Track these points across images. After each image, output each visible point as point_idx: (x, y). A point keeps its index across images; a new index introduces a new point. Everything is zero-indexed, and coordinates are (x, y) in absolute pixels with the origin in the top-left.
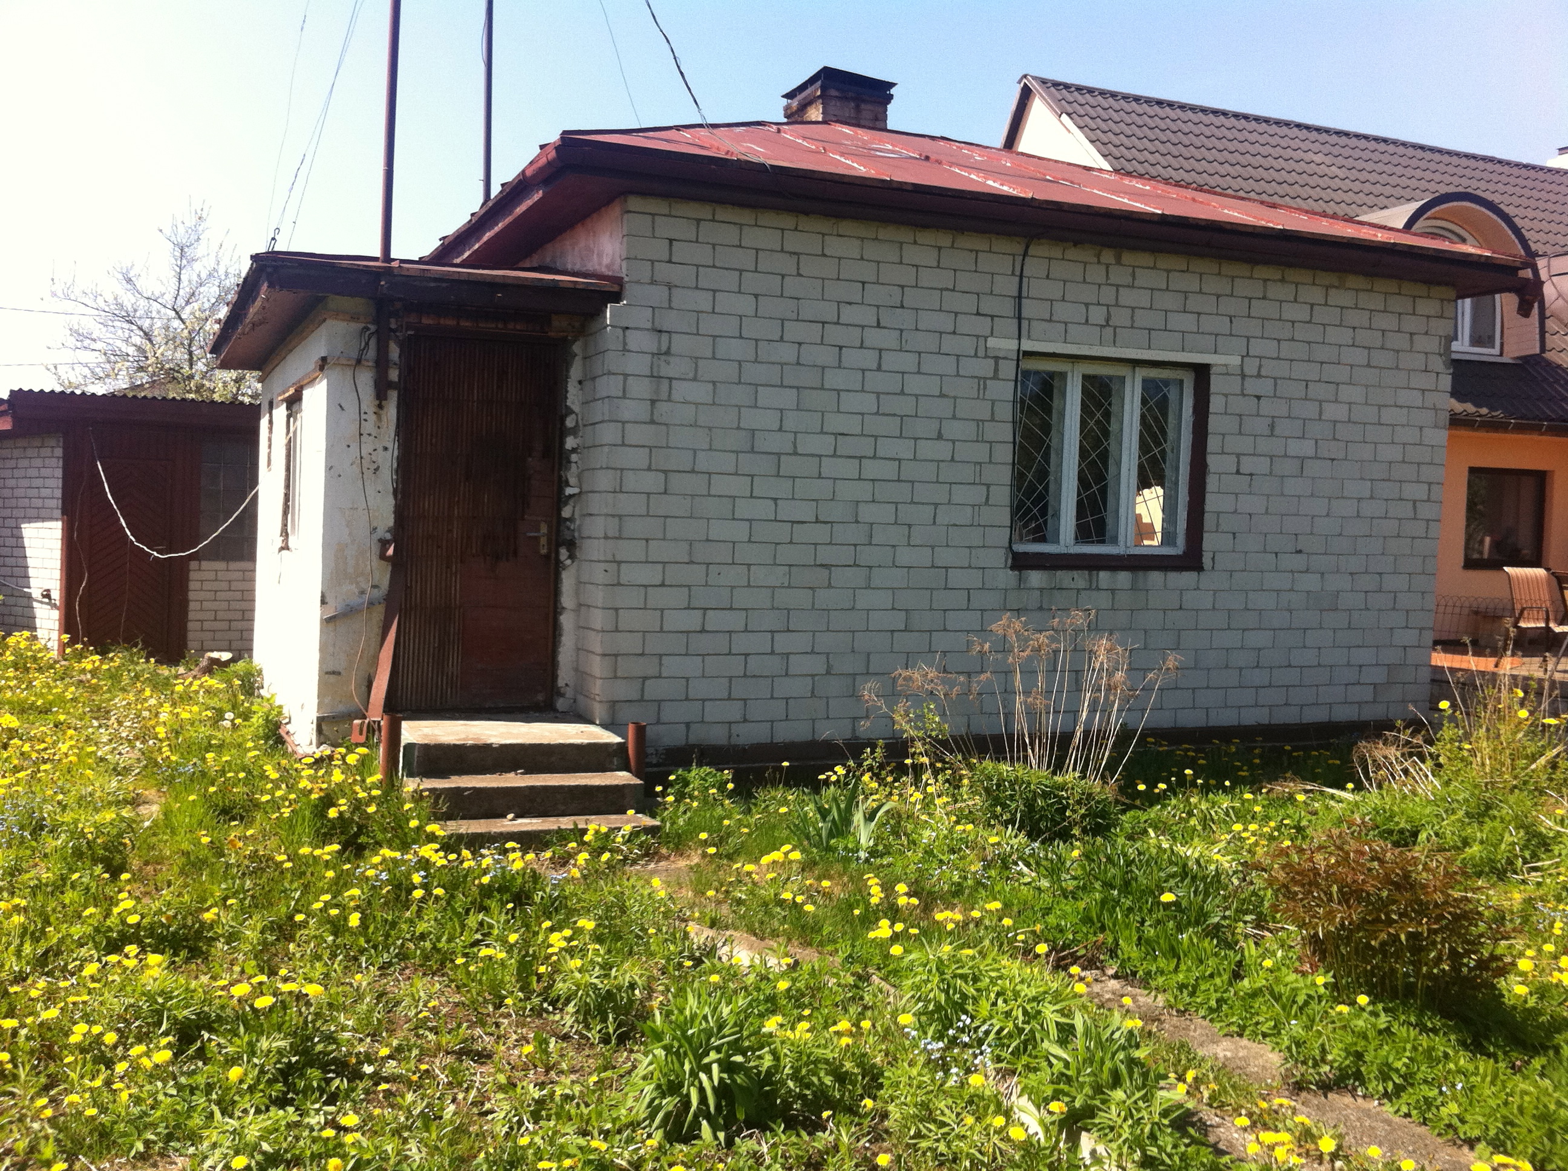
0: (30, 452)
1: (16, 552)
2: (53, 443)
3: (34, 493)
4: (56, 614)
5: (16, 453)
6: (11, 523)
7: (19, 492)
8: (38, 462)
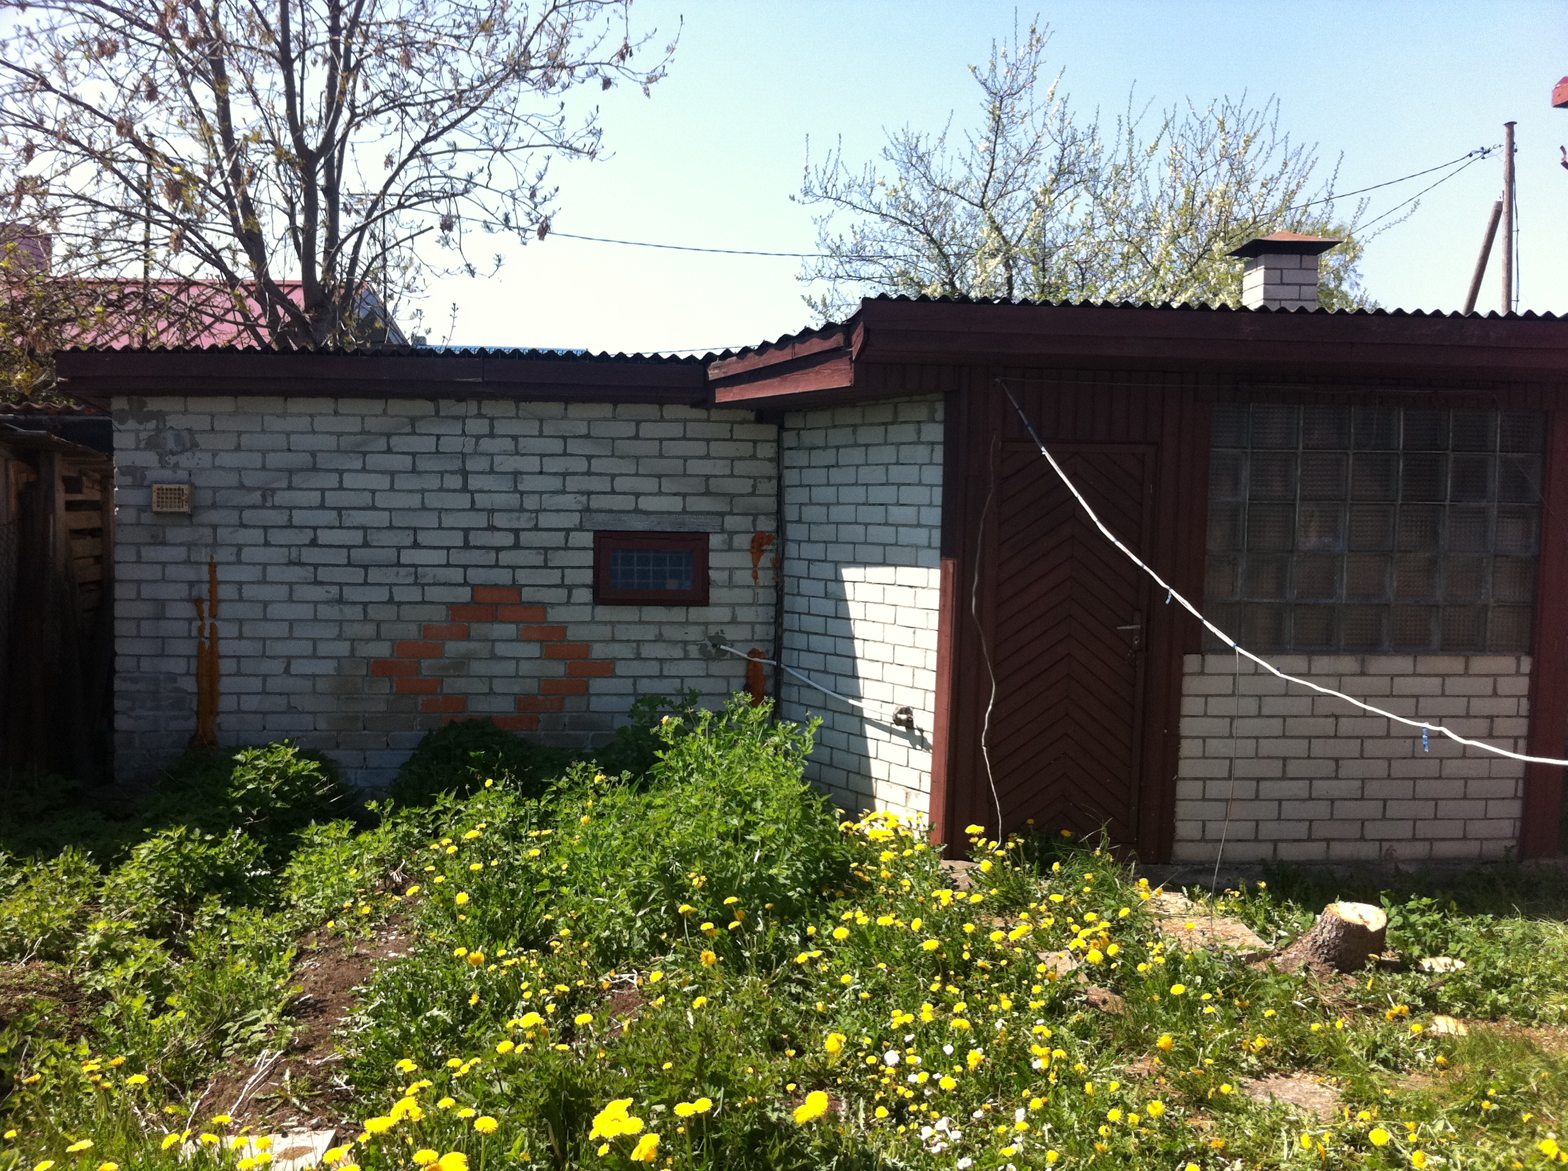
0: (866, 435)
1: (834, 626)
2: (922, 413)
3: (878, 514)
4: (924, 760)
5: (838, 436)
6: (824, 570)
7: (838, 513)
8: (888, 454)
